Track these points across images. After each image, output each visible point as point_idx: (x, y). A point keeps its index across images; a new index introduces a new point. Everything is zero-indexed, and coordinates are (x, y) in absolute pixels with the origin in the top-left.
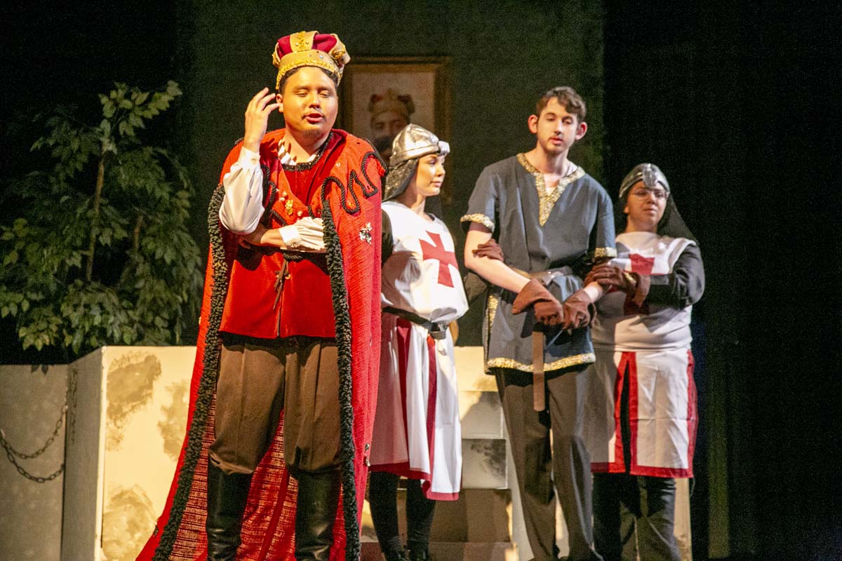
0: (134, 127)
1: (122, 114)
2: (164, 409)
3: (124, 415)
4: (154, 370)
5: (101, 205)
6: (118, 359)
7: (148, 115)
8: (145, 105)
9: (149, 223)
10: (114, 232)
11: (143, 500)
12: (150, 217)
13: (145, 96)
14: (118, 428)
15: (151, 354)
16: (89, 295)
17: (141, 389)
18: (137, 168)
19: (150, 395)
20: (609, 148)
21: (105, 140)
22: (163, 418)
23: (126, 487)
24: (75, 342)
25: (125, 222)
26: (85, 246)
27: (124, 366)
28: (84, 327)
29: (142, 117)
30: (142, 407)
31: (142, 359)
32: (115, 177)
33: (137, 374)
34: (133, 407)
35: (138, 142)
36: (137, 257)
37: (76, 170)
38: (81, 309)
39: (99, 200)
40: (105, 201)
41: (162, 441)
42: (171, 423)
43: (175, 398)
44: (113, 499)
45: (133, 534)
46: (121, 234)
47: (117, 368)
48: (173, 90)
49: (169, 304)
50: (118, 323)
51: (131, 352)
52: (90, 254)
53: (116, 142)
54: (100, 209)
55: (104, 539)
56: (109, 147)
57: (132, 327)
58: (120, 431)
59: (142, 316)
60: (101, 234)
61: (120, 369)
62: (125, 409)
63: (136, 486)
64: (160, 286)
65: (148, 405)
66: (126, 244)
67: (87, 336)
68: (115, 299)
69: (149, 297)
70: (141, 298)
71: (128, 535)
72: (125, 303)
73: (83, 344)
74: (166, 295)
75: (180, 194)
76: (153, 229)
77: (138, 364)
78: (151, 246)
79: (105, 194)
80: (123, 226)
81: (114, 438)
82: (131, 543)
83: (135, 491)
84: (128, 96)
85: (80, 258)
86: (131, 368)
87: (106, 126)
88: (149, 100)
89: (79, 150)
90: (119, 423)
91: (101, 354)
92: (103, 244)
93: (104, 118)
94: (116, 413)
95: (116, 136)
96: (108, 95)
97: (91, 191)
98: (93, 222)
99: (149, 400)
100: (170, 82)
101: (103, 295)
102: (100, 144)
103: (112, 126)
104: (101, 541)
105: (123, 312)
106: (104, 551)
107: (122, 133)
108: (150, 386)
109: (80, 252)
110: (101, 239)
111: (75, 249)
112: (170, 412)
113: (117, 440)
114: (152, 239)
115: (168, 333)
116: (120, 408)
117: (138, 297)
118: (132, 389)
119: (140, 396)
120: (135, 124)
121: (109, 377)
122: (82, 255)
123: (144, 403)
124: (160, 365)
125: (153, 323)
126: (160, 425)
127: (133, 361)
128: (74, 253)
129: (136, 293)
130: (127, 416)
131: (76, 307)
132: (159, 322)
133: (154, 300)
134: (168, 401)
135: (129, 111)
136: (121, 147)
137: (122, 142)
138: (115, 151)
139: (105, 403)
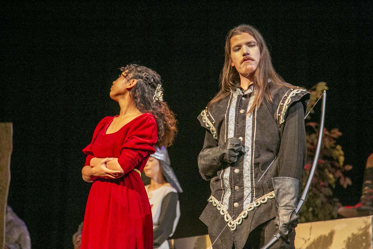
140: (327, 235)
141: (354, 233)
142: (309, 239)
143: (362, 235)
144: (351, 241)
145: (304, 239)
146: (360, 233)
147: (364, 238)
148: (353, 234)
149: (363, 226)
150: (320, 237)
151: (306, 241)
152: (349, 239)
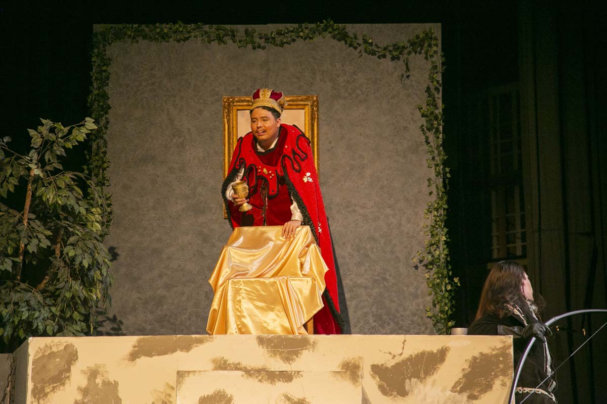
0: (58, 156)
1: (47, 145)
2: (79, 389)
3: (46, 395)
4: (71, 356)
5: (29, 219)
6: (41, 348)
7: (69, 145)
8: (66, 137)
9: (69, 234)
10: (40, 241)
12: (71, 230)
13: (66, 130)
15: (69, 343)
16: (19, 294)
17: (61, 372)
18: (59, 188)
19: (68, 377)
20: (447, 170)
21: (32, 166)
22: (79, 397)
24: (5, 335)
25: (49, 233)
26: (16, 253)
28: (13, 322)
29: (64, 147)
30: (62, 388)
31: (62, 348)
32: (41, 197)
33: (58, 360)
34: (54, 388)
35: (60, 167)
36: (58, 263)
37: (8, 191)
38: (11, 307)
39: (27, 215)
40: (33, 216)
42: (86, 400)
43: (89, 380)
46: (45, 243)
47: (41, 355)
48: (90, 124)
49: (85, 302)
50: (42, 317)
51: (52, 342)
52: (19, 259)
53: (42, 167)
54: (28, 223)
56: (36, 171)
57: (54, 322)
59: (62, 311)
60: (29, 244)
61: (43, 356)
62: (47, 390)
64: (77, 286)
65: (67, 386)
66: (50, 252)
67: (15, 329)
68: (40, 297)
69: (68, 295)
70: (62, 296)
72: (48, 301)
73: (12, 335)
74: (83, 293)
75: (93, 210)
76: (72, 239)
77: (58, 352)
78: (71, 254)
79: (32, 211)
80: (48, 237)
84: (52, 130)
85: (10, 263)
86: (52, 355)
87: (34, 155)
88: (70, 132)
89: (11, 175)
90: (41, 402)
91: (28, 344)
92: (31, 251)
93: (33, 148)
94: (40, 393)
95: (42, 163)
96: (36, 130)
97: (20, 208)
98: (23, 234)
99: (67, 381)
100: (87, 119)
101: (30, 294)
102: (29, 169)
103: (38, 154)
105: (47, 308)
107: (47, 161)
108: (69, 370)
109: (11, 258)
110: (29, 247)
111: (7, 256)
112: (85, 392)
114: (72, 247)
115: (83, 324)
116: (43, 389)
117: (59, 295)
118: (53, 372)
119: (60, 379)
120: (58, 153)
121: (33, 363)
122: (13, 261)
123: (63, 384)
124: (77, 352)
125: (71, 316)
127: (55, 349)
128: (6, 260)
129: (57, 293)
130: (49, 396)
131: (6, 305)
132: (76, 316)
133: (73, 297)
134: (84, 383)
135: (54, 142)
136: (46, 172)
137: (48, 168)
138: (41, 175)
139: (30, 385)
140: (435, 351)
141: (484, 353)
142: (401, 354)
143: (497, 356)
144: (478, 360)
145: (390, 353)
146: (494, 353)
147: (501, 359)
148: (481, 353)
149: (500, 345)
150: (423, 353)
151: (394, 356)
152: (475, 358)
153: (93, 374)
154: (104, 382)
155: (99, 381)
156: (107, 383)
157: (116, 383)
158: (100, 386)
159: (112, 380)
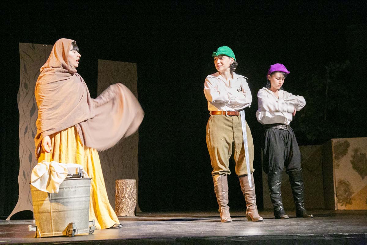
2: (351, 156)
3: (339, 158)
4: (347, 145)
6: (337, 142)
7: (340, 71)
11: (348, 183)
13: (339, 65)
14: (338, 162)
15: (346, 140)
17: (344, 150)
19: (347, 152)
21: (328, 79)
22: (352, 159)
23: (342, 179)
27: (339, 144)
30: (345, 156)
31: (343, 142)
33: (343, 146)
34: (342, 156)
35: (338, 79)
37: (320, 89)
41: (351, 166)
42: (354, 160)
43: (355, 153)
44: (338, 183)
45: (345, 193)
47: (336, 145)
48: (348, 62)
51: (340, 140)
52: (325, 112)
55: (337, 195)
56: (329, 81)
58: (339, 163)
63: (345, 179)
71: (344, 194)
81: (337, 165)
82: (345, 195)
83: (345, 180)
86: (340, 145)
87: (328, 75)
90: (338, 161)
91: (331, 141)
92: (329, 109)
93: (327, 73)
94: (338, 158)
95: (331, 78)
96: (328, 66)
97: (324, 94)
100: (346, 60)
102: (326, 81)
104: (336, 195)
106: (337, 198)
108: (347, 150)
112: (354, 157)
113: (338, 165)
115: (350, 134)
116: (338, 156)
118: (341, 151)
119: (344, 152)
121: (334, 147)
123: (346, 155)
124: (349, 143)
126: (351, 161)
127: (341, 143)
130: (341, 159)
134: (353, 154)
136: (333, 81)
137: (333, 79)
138: (331, 82)
139: (334, 155)
153: (356, 151)
154: (360, 154)
155: (358, 153)
156: (362, 154)
157: (365, 154)
158: (359, 155)
159: (363, 153)
